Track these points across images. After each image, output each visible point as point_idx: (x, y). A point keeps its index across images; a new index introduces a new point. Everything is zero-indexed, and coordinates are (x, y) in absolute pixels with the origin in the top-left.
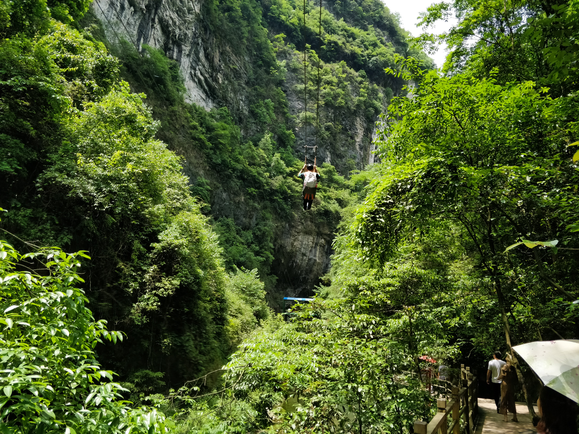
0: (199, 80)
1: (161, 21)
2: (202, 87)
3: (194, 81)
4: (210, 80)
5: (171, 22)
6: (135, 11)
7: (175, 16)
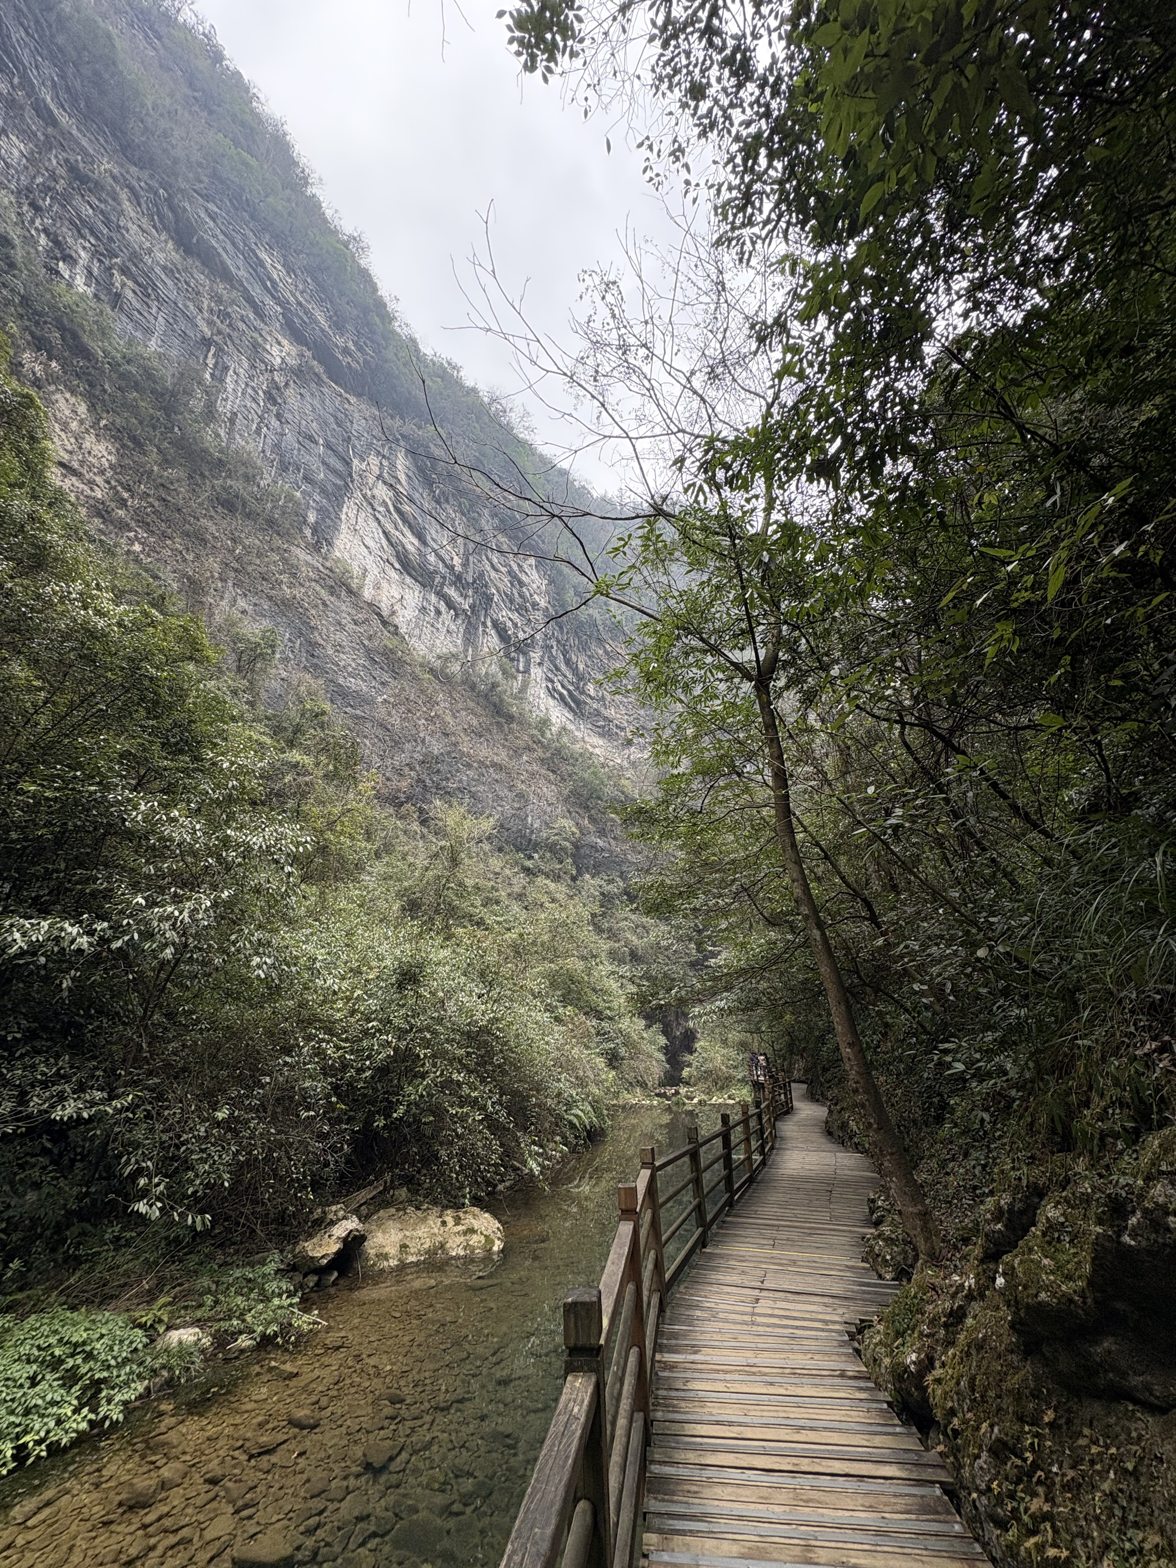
0: (561, 695)
1: (495, 624)
2: (566, 704)
3: (554, 697)
4: (576, 693)
5: (509, 624)
6: (457, 615)
7: (515, 616)
